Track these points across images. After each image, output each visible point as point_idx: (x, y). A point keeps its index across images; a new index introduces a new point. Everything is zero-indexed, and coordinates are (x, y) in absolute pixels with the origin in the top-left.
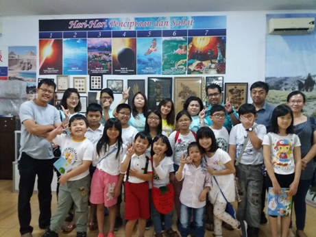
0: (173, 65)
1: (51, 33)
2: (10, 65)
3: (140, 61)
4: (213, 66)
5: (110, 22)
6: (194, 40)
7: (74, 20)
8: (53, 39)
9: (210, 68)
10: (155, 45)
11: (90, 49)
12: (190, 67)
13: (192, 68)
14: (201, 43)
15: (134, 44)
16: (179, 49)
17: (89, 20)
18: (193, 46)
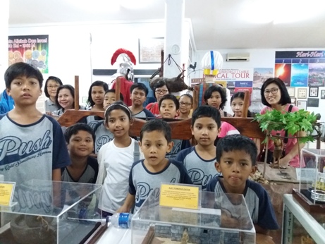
1: (284, 59)
2: (254, 80)
7: (300, 52)
8: (285, 64)
11: (311, 70)
17: (311, 52)
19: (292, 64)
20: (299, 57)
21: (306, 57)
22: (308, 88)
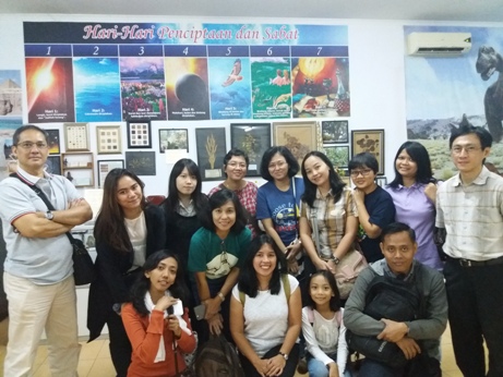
0: (270, 104)
1: (49, 46)
3: (215, 97)
4: (332, 104)
5: (160, 29)
6: (300, 63)
7: (93, 24)
8: (54, 58)
9: (327, 107)
11: (126, 76)
12: (296, 106)
13: (300, 107)
14: (312, 67)
15: (203, 67)
16: (278, 77)
17: (121, 26)
18: (300, 74)
19: (74, 59)
20: (90, 40)
21: (111, 40)
22: (123, 124)
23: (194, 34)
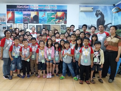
0: (51, 21)
1: (11, 9)
3: (40, 19)
4: (63, 21)
5: (30, 6)
6: (57, 13)
7: (18, 5)
8: (11, 12)
9: (62, 22)
10: (45, 14)
11: (24, 15)
12: (56, 22)
13: (57, 22)
14: (59, 14)
15: (38, 14)
16: (52, 16)
17: (23, 5)
18: (57, 15)
19: (15, 12)
20: (18, 8)
21: (21, 8)
22: (23, 24)
23: (36, 7)
